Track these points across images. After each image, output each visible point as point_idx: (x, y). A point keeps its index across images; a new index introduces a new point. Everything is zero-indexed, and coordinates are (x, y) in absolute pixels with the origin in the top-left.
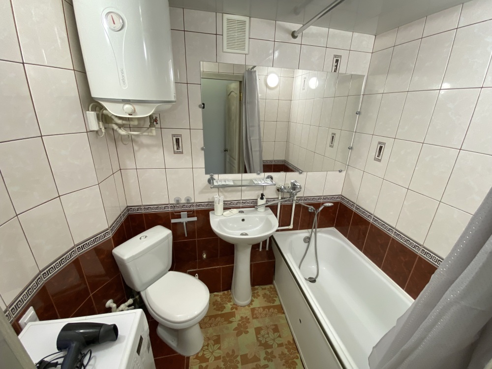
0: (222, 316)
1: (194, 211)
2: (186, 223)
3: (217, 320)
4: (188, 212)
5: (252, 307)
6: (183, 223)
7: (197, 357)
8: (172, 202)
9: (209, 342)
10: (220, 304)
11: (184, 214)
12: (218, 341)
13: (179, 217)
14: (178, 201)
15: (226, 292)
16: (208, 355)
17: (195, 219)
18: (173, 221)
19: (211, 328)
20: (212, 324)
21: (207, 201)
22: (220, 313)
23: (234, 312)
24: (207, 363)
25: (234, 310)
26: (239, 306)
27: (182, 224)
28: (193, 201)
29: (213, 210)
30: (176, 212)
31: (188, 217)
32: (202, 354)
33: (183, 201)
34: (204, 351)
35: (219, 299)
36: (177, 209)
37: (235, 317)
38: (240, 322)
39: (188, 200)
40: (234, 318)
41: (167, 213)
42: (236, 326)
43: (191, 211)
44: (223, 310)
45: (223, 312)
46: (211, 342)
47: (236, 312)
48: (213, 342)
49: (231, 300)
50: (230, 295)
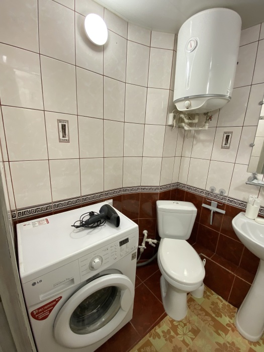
0: (213, 319)
1: (224, 204)
2: (214, 212)
3: (206, 317)
4: (218, 203)
5: (253, 347)
6: (211, 211)
7: (172, 321)
8: (208, 189)
9: (188, 324)
10: (219, 310)
11: (214, 203)
12: (196, 332)
13: (210, 204)
14: (212, 190)
15: (232, 306)
16: (180, 330)
17: (223, 212)
18: (204, 205)
19: (196, 317)
20: (200, 314)
21: (241, 199)
22: (213, 315)
23: (229, 330)
24: (175, 336)
25: (230, 329)
26: (237, 331)
27: (209, 211)
28: (226, 195)
29: (245, 211)
30: (208, 199)
31: (217, 207)
32: (176, 324)
33: (217, 192)
34: (179, 324)
35: (220, 305)
36: (209, 197)
37: (226, 334)
38: (228, 345)
39: (222, 192)
40: (224, 334)
41: (202, 197)
42: (222, 343)
43: (221, 204)
44: (218, 317)
45: (216, 318)
46: (189, 326)
47: (231, 332)
48: (191, 328)
49: (233, 318)
50: (235, 312)
